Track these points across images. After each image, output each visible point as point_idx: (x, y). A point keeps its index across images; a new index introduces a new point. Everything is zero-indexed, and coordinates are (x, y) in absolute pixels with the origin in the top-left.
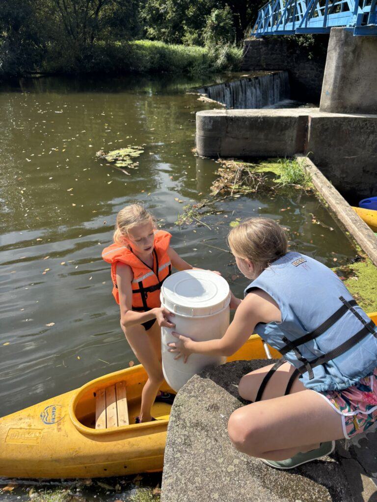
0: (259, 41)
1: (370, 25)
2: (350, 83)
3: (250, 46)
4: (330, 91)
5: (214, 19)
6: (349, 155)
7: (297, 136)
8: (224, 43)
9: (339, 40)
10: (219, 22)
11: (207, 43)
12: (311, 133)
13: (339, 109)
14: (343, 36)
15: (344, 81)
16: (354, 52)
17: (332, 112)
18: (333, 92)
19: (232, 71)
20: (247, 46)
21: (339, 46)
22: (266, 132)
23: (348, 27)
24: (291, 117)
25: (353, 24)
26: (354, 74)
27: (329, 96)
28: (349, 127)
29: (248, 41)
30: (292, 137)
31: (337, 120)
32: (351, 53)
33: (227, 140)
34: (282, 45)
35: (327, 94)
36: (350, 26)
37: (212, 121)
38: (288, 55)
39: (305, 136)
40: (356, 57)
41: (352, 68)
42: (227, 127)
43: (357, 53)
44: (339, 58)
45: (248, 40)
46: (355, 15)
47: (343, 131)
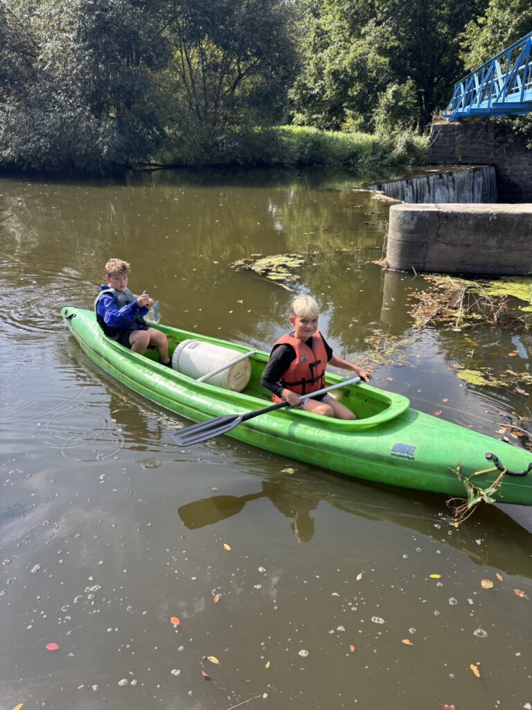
0: (454, 125)
3: (441, 132)
5: (390, 97)
8: (404, 129)
10: (398, 101)
11: (380, 128)
19: (413, 164)
20: (436, 133)
22: (500, 237)
29: (437, 126)
33: (436, 246)
34: (487, 131)
37: (416, 218)
38: (496, 144)
42: (438, 229)
45: (438, 123)
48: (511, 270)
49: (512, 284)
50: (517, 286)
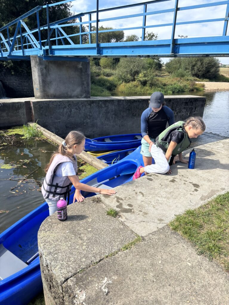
1: (51, 55)
2: (48, 84)
4: (38, 88)
6: (57, 120)
7: (26, 113)
9: (36, 62)
12: (34, 110)
13: (46, 97)
14: (38, 60)
15: (44, 83)
16: (46, 68)
17: (42, 98)
18: (40, 88)
21: (37, 65)
22: (6, 112)
23: (39, 55)
24: (20, 102)
25: (41, 54)
26: (49, 79)
27: (38, 91)
28: (53, 106)
30: (24, 113)
31: (46, 102)
32: (44, 69)
35: (37, 89)
36: (40, 55)
39: (31, 112)
40: (47, 70)
41: (46, 76)
43: (47, 68)
44: (38, 71)
46: (41, 50)
47: (51, 108)
48: (14, 124)
49: (16, 129)
50: (18, 130)
